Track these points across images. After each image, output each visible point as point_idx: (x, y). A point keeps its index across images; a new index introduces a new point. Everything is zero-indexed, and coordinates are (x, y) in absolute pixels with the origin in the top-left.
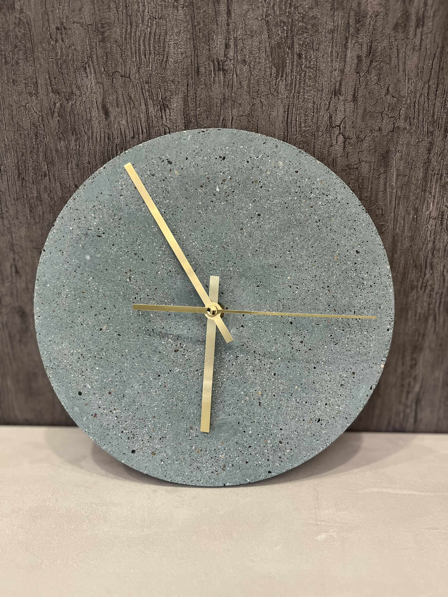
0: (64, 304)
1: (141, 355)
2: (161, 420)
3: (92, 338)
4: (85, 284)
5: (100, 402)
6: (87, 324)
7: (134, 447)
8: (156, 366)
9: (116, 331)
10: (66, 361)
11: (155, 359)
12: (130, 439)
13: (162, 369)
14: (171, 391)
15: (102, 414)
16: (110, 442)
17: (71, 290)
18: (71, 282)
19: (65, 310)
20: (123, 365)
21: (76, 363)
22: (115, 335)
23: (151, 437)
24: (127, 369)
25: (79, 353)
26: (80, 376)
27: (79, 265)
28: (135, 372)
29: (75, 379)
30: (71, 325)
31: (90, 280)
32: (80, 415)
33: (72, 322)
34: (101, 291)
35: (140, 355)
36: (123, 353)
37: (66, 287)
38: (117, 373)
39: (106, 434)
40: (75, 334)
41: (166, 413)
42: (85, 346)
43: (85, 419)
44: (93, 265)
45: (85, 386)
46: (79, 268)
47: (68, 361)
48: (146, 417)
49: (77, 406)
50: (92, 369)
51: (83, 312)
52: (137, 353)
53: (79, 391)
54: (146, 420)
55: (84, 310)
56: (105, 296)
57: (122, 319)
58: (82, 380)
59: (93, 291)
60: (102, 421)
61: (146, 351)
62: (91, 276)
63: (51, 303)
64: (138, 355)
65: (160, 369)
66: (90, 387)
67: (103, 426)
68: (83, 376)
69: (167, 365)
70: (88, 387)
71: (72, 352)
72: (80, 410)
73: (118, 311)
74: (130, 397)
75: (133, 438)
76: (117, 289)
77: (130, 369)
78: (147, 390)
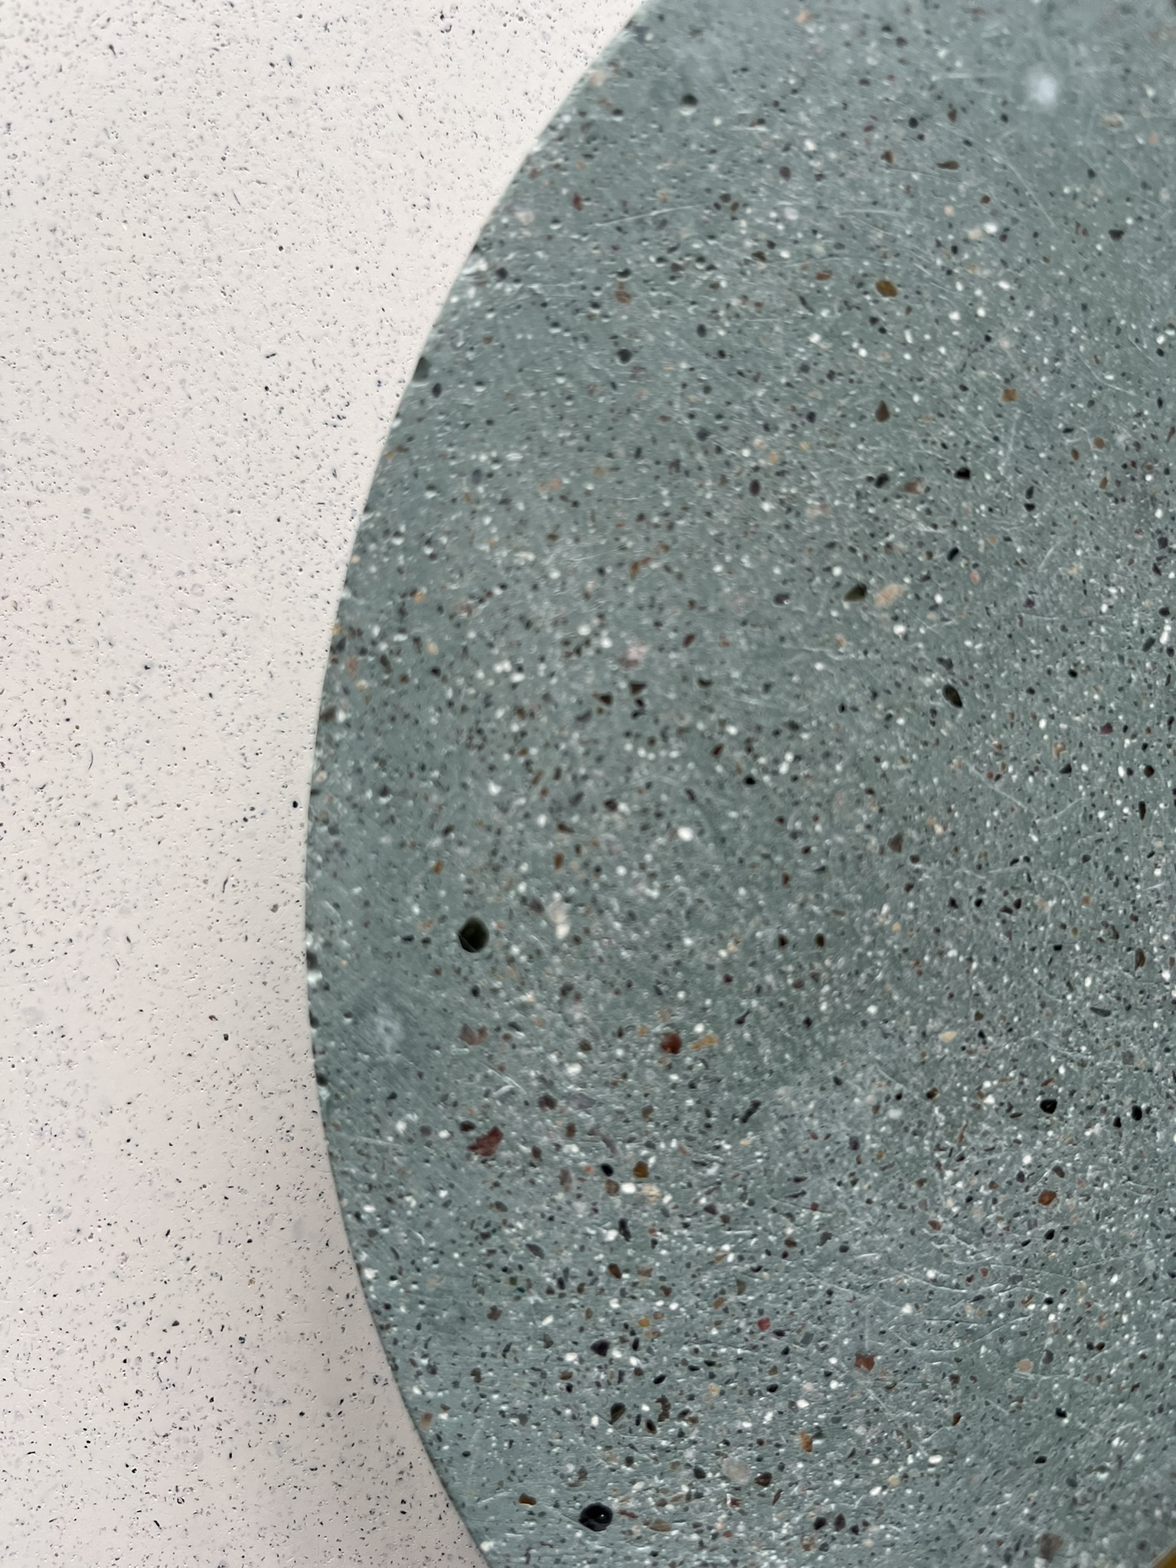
0: (715, 286)
1: (1018, 904)
2: (900, 1406)
3: (767, 613)
4: (931, 244)
5: (574, 1070)
6: (789, 506)
7: (622, 1492)
8: (1067, 1034)
9: (949, 665)
10: (506, 666)
11: (1088, 982)
12: (624, 1420)
13: (1089, 1074)
14: (1070, 1250)
15: (536, 1153)
16: (476, 1374)
17: (822, 225)
18: (851, 174)
19: (702, 330)
20: (865, 906)
21: (569, 716)
22: (928, 681)
23: (765, 1480)
24: (870, 947)
25: (627, 663)
26: (542, 820)
27: (959, 99)
28: (914, 995)
29: (496, 817)
30: (683, 455)
31: (973, 234)
32: (389, 1079)
33: (703, 435)
34: (1005, 344)
35: (1008, 901)
36: (913, 834)
37: (796, 184)
38: (792, 938)
39: (488, 1303)
40: (671, 526)
41: (955, 1379)
42: (689, 639)
43: (401, 1126)
44: (1050, 152)
45: (538, 907)
46: (953, 116)
47: (518, 678)
48: (812, 1327)
49: (399, 1009)
50: (651, 819)
51: (811, 417)
52: (1000, 881)
53: (478, 915)
54: (799, 1349)
55: (824, 403)
56: (1009, 396)
57: (1030, 603)
58: (535, 854)
59: (955, 316)
60: (507, 1201)
61: (1060, 895)
62: (995, 214)
63: (635, 235)
64: (995, 898)
65: (1082, 1064)
66: (562, 931)
67: (495, 1241)
68: (562, 828)
69: (1141, 1062)
70: (552, 926)
71: (584, 630)
72: (404, 1047)
73: (1039, 537)
74: (788, 1140)
75: (651, 1427)
76: (1116, 396)
77: (895, 960)
78: (919, 1161)
